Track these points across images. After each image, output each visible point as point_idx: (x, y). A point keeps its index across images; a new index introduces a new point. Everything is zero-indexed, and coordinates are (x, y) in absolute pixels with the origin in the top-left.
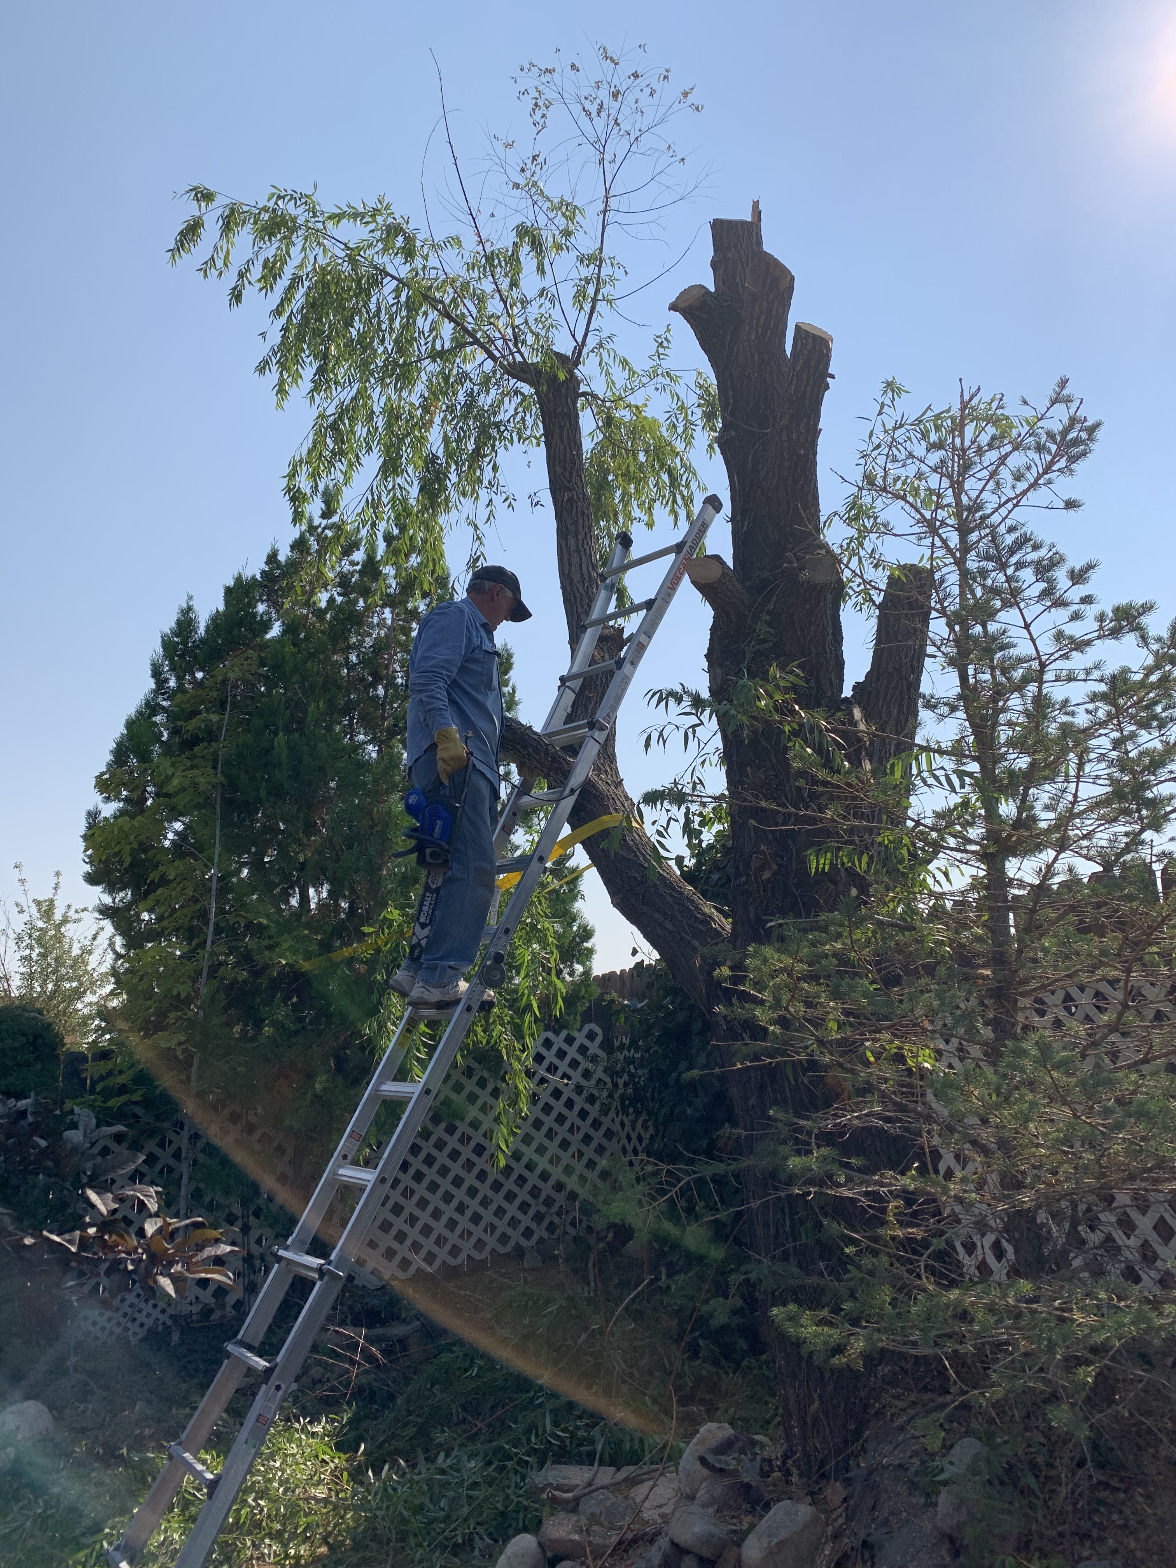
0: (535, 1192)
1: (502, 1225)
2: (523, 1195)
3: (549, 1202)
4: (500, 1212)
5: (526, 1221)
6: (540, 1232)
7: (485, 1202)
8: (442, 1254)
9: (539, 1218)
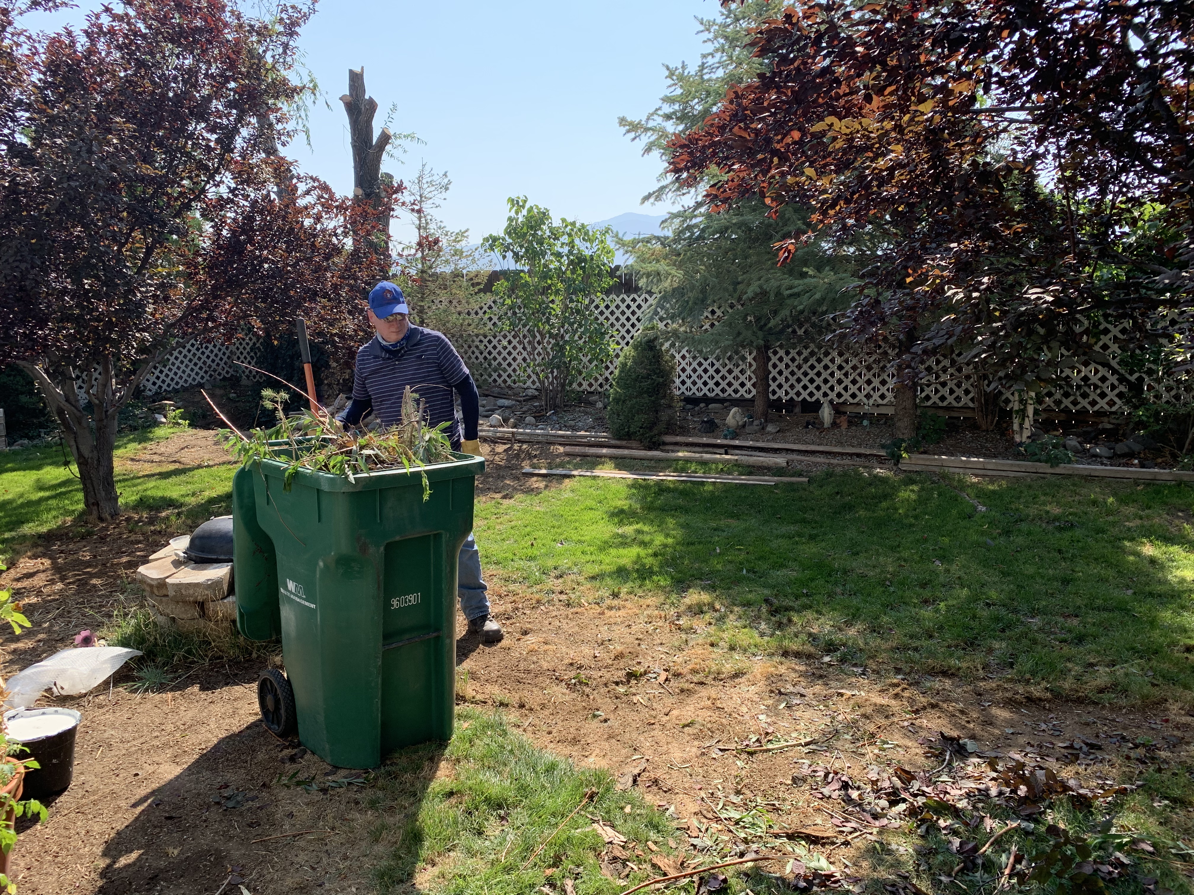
0: (205, 363)
1: (193, 375)
2: (200, 364)
3: (210, 367)
4: (192, 370)
5: (202, 373)
6: (207, 377)
7: (187, 366)
8: (173, 385)
9: (206, 372)
